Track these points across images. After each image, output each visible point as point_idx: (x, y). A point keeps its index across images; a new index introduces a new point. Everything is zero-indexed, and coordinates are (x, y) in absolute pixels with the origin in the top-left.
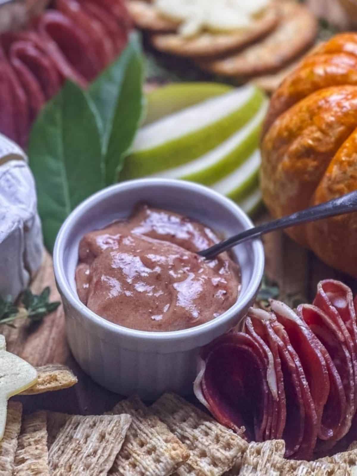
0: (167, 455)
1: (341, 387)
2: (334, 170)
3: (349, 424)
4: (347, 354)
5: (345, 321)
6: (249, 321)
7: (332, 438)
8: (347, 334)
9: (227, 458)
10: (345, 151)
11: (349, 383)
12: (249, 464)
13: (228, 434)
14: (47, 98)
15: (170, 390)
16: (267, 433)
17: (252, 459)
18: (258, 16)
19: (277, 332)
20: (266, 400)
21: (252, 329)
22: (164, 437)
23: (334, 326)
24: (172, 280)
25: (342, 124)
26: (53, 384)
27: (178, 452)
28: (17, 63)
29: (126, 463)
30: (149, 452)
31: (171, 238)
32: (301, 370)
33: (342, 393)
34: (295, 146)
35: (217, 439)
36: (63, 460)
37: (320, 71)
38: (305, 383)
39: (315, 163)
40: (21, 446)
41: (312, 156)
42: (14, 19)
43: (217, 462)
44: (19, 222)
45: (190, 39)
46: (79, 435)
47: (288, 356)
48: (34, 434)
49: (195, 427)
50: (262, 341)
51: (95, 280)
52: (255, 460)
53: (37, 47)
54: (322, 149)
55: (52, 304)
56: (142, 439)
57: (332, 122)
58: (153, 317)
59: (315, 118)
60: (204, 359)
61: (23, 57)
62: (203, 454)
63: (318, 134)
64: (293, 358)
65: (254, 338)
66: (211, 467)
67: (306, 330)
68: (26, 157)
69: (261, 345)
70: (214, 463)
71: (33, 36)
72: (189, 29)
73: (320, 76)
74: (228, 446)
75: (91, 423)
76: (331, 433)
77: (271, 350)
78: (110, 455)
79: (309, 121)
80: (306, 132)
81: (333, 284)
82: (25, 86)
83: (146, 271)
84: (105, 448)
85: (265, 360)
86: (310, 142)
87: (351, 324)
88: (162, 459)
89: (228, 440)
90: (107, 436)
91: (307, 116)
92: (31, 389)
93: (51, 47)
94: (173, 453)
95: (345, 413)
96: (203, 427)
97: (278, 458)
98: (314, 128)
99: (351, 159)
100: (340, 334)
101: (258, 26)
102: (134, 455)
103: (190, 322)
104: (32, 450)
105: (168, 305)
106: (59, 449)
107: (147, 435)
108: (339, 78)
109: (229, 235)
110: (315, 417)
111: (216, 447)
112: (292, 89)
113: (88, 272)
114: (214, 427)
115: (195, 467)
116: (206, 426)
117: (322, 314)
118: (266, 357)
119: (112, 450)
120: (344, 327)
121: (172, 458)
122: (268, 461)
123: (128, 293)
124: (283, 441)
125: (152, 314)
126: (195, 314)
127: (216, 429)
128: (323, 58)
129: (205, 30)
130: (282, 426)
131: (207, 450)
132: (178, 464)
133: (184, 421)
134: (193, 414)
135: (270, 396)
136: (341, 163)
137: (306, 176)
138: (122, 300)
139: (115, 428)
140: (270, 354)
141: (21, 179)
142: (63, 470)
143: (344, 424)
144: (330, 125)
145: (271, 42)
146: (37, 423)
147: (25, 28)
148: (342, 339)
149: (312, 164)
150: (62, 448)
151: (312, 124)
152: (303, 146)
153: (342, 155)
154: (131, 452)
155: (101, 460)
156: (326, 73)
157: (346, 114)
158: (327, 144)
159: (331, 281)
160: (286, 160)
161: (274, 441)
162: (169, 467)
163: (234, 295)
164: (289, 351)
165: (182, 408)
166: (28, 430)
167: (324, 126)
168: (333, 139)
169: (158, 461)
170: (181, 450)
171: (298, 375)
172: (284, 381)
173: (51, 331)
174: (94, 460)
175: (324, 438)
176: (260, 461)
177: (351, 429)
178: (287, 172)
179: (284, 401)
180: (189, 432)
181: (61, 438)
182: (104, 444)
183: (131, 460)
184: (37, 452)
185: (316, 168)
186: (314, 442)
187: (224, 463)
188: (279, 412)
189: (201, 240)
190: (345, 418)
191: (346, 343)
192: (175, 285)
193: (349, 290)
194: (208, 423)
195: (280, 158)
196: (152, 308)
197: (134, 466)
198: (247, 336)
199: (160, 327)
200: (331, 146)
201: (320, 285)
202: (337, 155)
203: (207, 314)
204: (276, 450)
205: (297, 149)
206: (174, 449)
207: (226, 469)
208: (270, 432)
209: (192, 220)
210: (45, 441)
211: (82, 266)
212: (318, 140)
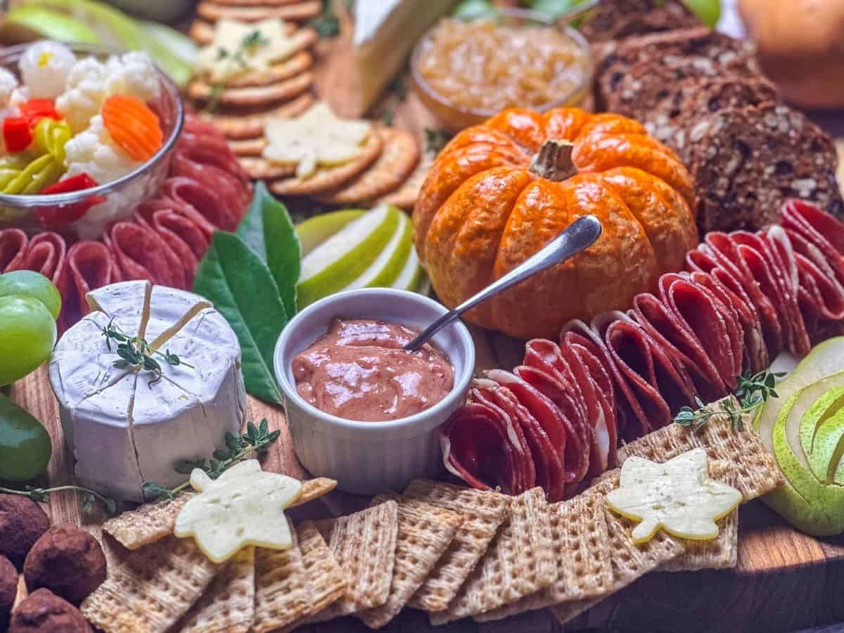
0: (444, 523)
1: (573, 431)
2: (508, 243)
3: (588, 462)
4: (572, 401)
5: (560, 371)
6: (476, 392)
7: (575, 480)
8: (566, 383)
9: (497, 513)
10: (514, 222)
11: (580, 425)
12: (517, 514)
13: (489, 494)
14: (199, 258)
15: (416, 476)
16: (520, 487)
17: (518, 510)
18: (364, 143)
19: (505, 394)
20: (511, 457)
21: (481, 398)
22: (433, 512)
23: (552, 379)
24: (391, 375)
25: (503, 200)
26: (317, 490)
27: (453, 518)
28: (163, 229)
29: (406, 542)
30: (424, 527)
31: (374, 342)
32: (536, 423)
33: (575, 436)
34: (464, 231)
35: (481, 502)
36: (346, 554)
37: (463, 162)
38: (543, 433)
39: (488, 241)
40: (304, 553)
41: (484, 235)
42: (146, 190)
43: (489, 520)
44: (232, 358)
45: (308, 178)
46: (352, 530)
47: (521, 414)
48: (311, 540)
49: (454, 498)
50: (494, 406)
51: (320, 394)
52: (521, 510)
53: (175, 212)
54: (492, 226)
55: (273, 433)
56: (412, 519)
57: (494, 200)
58: (386, 412)
59: (477, 201)
60: (446, 435)
61: (165, 222)
62: (473, 517)
63: (484, 214)
64: (526, 415)
65: (487, 405)
66: (485, 525)
67: (530, 388)
68: (211, 303)
69: (494, 409)
70: (486, 520)
71: (168, 202)
72: (305, 169)
73: (465, 166)
74: (494, 503)
75: (359, 518)
76: (574, 475)
77: (506, 411)
78: (391, 537)
79: (471, 205)
80: (473, 214)
81: (539, 343)
82: (176, 249)
83: (366, 373)
84: (384, 533)
85: (503, 422)
86: (478, 223)
87: (567, 373)
88: (440, 528)
89: (492, 499)
90: (382, 523)
91: (468, 202)
92: (298, 500)
93: (189, 208)
94: (448, 520)
95: (583, 454)
96: (462, 496)
97: (541, 502)
98: (479, 210)
99: (523, 228)
100: (560, 385)
101: (367, 152)
102: (411, 533)
103: (420, 407)
104: (315, 552)
105: (396, 398)
106: (337, 548)
107: (415, 515)
108: (483, 164)
109: (424, 327)
110: (560, 463)
111: (483, 507)
112: (441, 185)
113: (310, 388)
114: (473, 493)
115: (470, 529)
116: (465, 494)
117: (537, 371)
118: (502, 418)
119: (391, 533)
120: (561, 377)
121: (450, 524)
122: (534, 506)
123: (356, 396)
124: (539, 488)
125: (383, 408)
126: (424, 399)
127: (476, 494)
128: (460, 152)
129: (320, 166)
130: (533, 476)
131: (474, 512)
132: (457, 528)
133: (441, 497)
134: (447, 489)
135: (516, 453)
136: (513, 234)
137: (483, 255)
138: (353, 403)
139: (386, 515)
140: (506, 415)
141: (217, 321)
142: (350, 563)
143: (583, 465)
144: (492, 204)
145: (382, 164)
146: (308, 531)
147: (158, 197)
148: (563, 388)
149: (485, 242)
150: (340, 547)
151: (476, 207)
152: (473, 228)
153: (512, 226)
154: (406, 532)
155: (385, 543)
156: (470, 162)
157: (504, 191)
158: (495, 220)
159: (536, 340)
160: (458, 246)
161: (533, 490)
162: (449, 533)
163: (451, 376)
164: (521, 409)
165: (434, 487)
166: (303, 539)
167: (487, 206)
168: (499, 215)
169: (436, 531)
170: (454, 517)
171: (535, 428)
172: (525, 436)
173: (279, 458)
174: (378, 545)
175: (569, 481)
176: (527, 509)
177: (590, 467)
178: (463, 257)
179: (529, 454)
180: (451, 503)
181: (335, 539)
182: (381, 530)
183: (410, 538)
184: (321, 553)
185: (490, 244)
186: (562, 486)
187: (494, 518)
188: (527, 465)
189: (401, 338)
190: (583, 459)
191: (567, 391)
192: (396, 378)
193: (555, 344)
194: (466, 492)
195: (451, 247)
196: (383, 404)
197: (414, 542)
198: (479, 405)
199: (394, 417)
200: (498, 222)
201: (528, 345)
202: (506, 227)
203: (434, 396)
204: (537, 496)
205: (468, 233)
206: (447, 518)
207: (500, 523)
208: (523, 486)
209: (386, 323)
210: (323, 543)
211: (301, 385)
212: (485, 219)
